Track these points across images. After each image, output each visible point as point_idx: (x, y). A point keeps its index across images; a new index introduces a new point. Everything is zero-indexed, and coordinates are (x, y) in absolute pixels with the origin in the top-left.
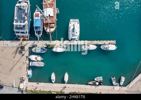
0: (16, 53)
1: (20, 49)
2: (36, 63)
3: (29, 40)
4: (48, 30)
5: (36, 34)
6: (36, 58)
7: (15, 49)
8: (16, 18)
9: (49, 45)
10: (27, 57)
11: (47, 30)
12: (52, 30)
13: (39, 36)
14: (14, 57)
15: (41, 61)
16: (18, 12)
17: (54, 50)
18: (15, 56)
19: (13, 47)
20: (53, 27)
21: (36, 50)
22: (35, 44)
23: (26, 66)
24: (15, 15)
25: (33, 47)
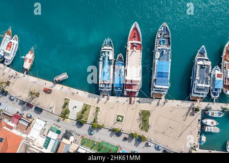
0: (187, 115)
1: (191, 111)
2: (212, 128)
3: (203, 101)
4: (228, 93)
6: (212, 123)
7: (186, 111)
8: (198, 78)
9: (226, 109)
10: (199, 120)
11: (226, 92)
13: (215, 98)
14: (185, 120)
16: (200, 71)
18: (186, 118)
19: (184, 108)
21: (213, 114)
22: (209, 106)
23: (197, 130)
24: (197, 75)
25: (207, 110)
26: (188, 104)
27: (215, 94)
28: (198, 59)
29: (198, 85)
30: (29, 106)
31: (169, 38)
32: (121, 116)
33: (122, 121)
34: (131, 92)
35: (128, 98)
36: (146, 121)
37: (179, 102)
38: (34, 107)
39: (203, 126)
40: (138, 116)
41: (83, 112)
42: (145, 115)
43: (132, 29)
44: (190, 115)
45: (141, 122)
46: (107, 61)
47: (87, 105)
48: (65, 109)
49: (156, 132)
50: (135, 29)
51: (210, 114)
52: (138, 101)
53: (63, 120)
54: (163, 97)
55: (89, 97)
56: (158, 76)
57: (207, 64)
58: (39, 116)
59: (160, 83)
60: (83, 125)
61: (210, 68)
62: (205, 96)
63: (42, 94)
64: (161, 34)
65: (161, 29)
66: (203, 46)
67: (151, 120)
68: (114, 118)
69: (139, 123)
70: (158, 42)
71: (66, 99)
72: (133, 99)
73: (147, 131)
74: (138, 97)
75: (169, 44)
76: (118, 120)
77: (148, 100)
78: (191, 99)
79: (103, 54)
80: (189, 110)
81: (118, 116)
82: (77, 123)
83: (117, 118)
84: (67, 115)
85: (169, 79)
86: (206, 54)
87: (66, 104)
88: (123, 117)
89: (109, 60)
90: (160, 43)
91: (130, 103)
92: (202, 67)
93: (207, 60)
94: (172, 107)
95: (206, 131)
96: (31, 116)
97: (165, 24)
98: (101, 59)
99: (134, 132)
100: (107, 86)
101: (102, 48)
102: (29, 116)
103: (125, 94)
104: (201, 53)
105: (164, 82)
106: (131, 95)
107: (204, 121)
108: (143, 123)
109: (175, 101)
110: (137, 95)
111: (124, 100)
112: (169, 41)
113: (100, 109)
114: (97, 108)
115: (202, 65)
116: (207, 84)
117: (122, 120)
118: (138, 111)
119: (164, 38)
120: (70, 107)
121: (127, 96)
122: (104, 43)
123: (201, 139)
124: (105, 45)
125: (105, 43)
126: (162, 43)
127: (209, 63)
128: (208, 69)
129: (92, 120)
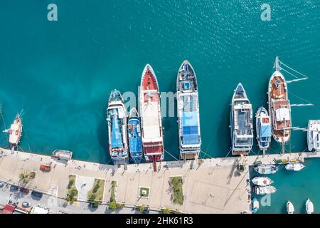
0: (231, 176)
1: (236, 170)
2: (265, 188)
3: (249, 155)
4: (280, 140)
5: (261, 147)
6: (265, 182)
7: (229, 171)
8: (237, 127)
9: (280, 161)
10: (248, 181)
11: (278, 139)
12: (286, 139)
13: (264, 148)
14: (229, 183)
15: (271, 185)
16: (238, 118)
17: (288, 167)
18: (230, 180)
19: (225, 167)
20: (286, 135)
21: (263, 170)
22: (258, 160)
23: (247, 194)
24: (236, 124)
25: (255, 166)
26: (230, 162)
27: (263, 144)
28: (235, 102)
29: (238, 136)
30: (24, 191)
31: (194, 79)
32: (145, 189)
33: (147, 195)
34: (154, 156)
35: (152, 164)
36: (179, 191)
37: (218, 160)
38: (30, 192)
39: (254, 186)
40: (167, 186)
41: (95, 190)
42: (176, 184)
43: (144, 73)
44: (235, 175)
45: (172, 193)
46: (116, 121)
47: (99, 181)
48: (71, 189)
49: (194, 203)
50: (149, 73)
51: (260, 172)
52: (165, 166)
53: (71, 203)
54: (196, 157)
55: (100, 168)
56: (185, 133)
57: (247, 108)
58: (39, 203)
59: (188, 142)
60: (97, 207)
61: (252, 113)
62: (250, 149)
63: (39, 174)
64: (183, 76)
65: (182, 69)
66: (240, 84)
67: (185, 189)
68: (136, 193)
69: (170, 194)
70: (181, 86)
71: (70, 176)
72: (158, 164)
73: (182, 204)
74: (164, 160)
75: (195, 86)
76: (142, 195)
77: (177, 163)
78: (233, 154)
79: (111, 112)
80: (233, 169)
81: (142, 189)
82: (90, 206)
83: (141, 191)
84: (75, 197)
85: (199, 134)
86: (245, 94)
87: (72, 183)
88: (147, 190)
89: (119, 119)
90: (183, 87)
91: (155, 170)
92: (240, 112)
93: (247, 102)
94: (210, 168)
95: (258, 193)
96: (28, 205)
97: (186, 62)
98: (109, 119)
99: (164, 208)
100: (120, 153)
101: (109, 104)
102: (25, 204)
103: (147, 159)
104: (239, 94)
105: (193, 139)
106: (154, 159)
107: (254, 180)
108: (175, 195)
109: (213, 160)
110: (162, 158)
111: (146, 167)
112: (194, 83)
113: (117, 183)
114: (113, 182)
115: (240, 110)
116: (250, 134)
117: (148, 193)
118: (167, 180)
119: (188, 80)
120: (77, 186)
121: (149, 162)
122: (111, 97)
123: (252, 204)
124: (112, 100)
125: (112, 95)
126: (186, 87)
127: (249, 106)
128: (248, 115)
129: (108, 199)
